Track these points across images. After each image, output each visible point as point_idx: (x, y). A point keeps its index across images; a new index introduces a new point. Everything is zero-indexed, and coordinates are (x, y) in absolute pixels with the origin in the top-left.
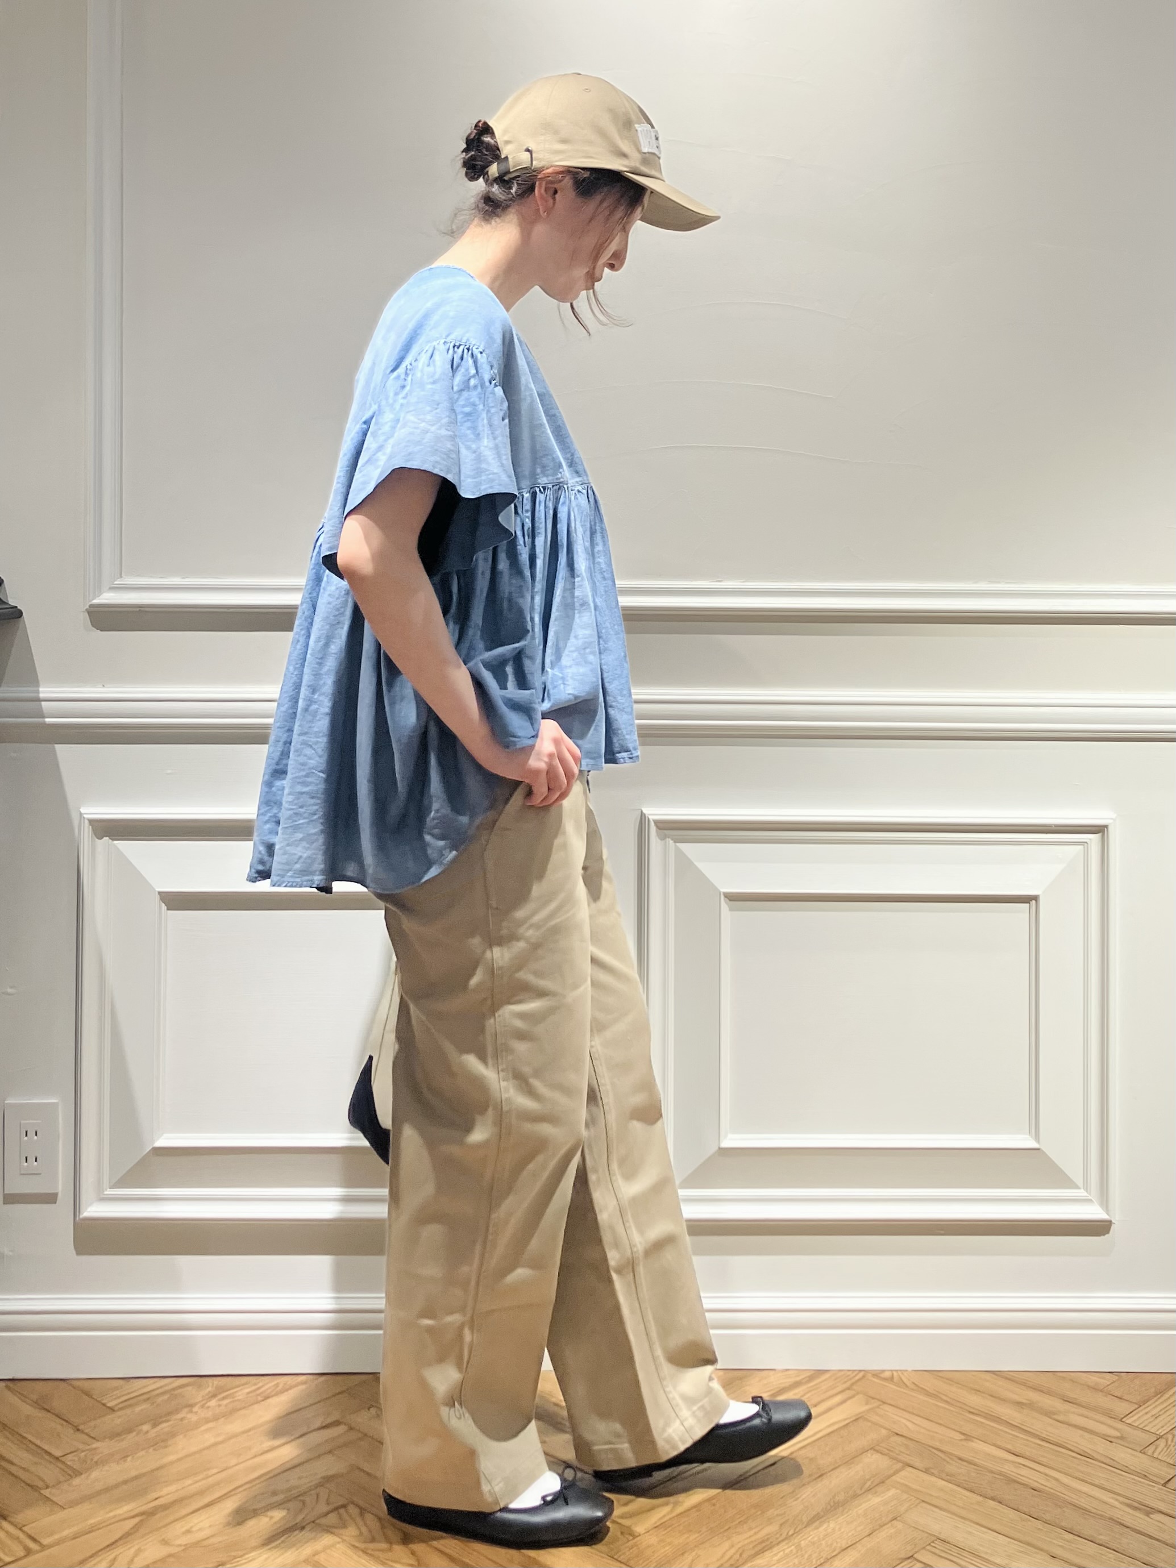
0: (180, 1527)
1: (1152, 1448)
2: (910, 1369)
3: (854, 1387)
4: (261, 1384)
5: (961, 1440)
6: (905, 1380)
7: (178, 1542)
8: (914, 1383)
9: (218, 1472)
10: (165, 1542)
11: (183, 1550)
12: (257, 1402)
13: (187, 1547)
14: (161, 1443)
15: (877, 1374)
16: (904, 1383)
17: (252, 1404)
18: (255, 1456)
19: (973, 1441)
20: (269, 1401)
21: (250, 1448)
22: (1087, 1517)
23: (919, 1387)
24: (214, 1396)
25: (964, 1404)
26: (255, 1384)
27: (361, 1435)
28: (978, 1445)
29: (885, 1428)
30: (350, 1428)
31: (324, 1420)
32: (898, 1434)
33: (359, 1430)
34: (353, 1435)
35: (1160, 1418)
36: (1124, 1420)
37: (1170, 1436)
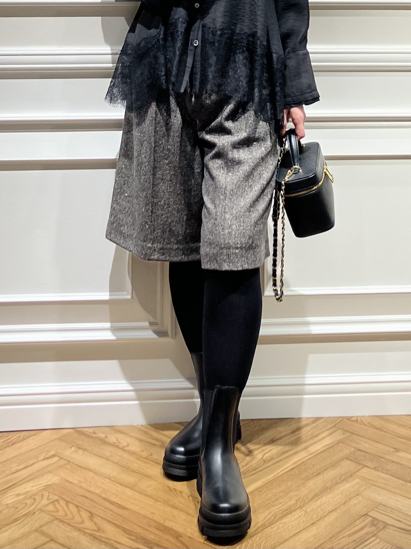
2: (366, 415)
3: (337, 426)
4: (10, 436)
5: (394, 452)
6: (364, 421)
8: (368, 423)
12: (9, 447)
15: (349, 419)
16: (363, 423)
18: (7, 476)
19: (400, 452)
20: (16, 445)
21: (4, 471)
23: (371, 424)
26: (7, 437)
27: (68, 462)
28: (402, 454)
29: (353, 447)
30: (61, 458)
31: (46, 454)
32: (360, 450)
33: (66, 460)
34: (62, 462)
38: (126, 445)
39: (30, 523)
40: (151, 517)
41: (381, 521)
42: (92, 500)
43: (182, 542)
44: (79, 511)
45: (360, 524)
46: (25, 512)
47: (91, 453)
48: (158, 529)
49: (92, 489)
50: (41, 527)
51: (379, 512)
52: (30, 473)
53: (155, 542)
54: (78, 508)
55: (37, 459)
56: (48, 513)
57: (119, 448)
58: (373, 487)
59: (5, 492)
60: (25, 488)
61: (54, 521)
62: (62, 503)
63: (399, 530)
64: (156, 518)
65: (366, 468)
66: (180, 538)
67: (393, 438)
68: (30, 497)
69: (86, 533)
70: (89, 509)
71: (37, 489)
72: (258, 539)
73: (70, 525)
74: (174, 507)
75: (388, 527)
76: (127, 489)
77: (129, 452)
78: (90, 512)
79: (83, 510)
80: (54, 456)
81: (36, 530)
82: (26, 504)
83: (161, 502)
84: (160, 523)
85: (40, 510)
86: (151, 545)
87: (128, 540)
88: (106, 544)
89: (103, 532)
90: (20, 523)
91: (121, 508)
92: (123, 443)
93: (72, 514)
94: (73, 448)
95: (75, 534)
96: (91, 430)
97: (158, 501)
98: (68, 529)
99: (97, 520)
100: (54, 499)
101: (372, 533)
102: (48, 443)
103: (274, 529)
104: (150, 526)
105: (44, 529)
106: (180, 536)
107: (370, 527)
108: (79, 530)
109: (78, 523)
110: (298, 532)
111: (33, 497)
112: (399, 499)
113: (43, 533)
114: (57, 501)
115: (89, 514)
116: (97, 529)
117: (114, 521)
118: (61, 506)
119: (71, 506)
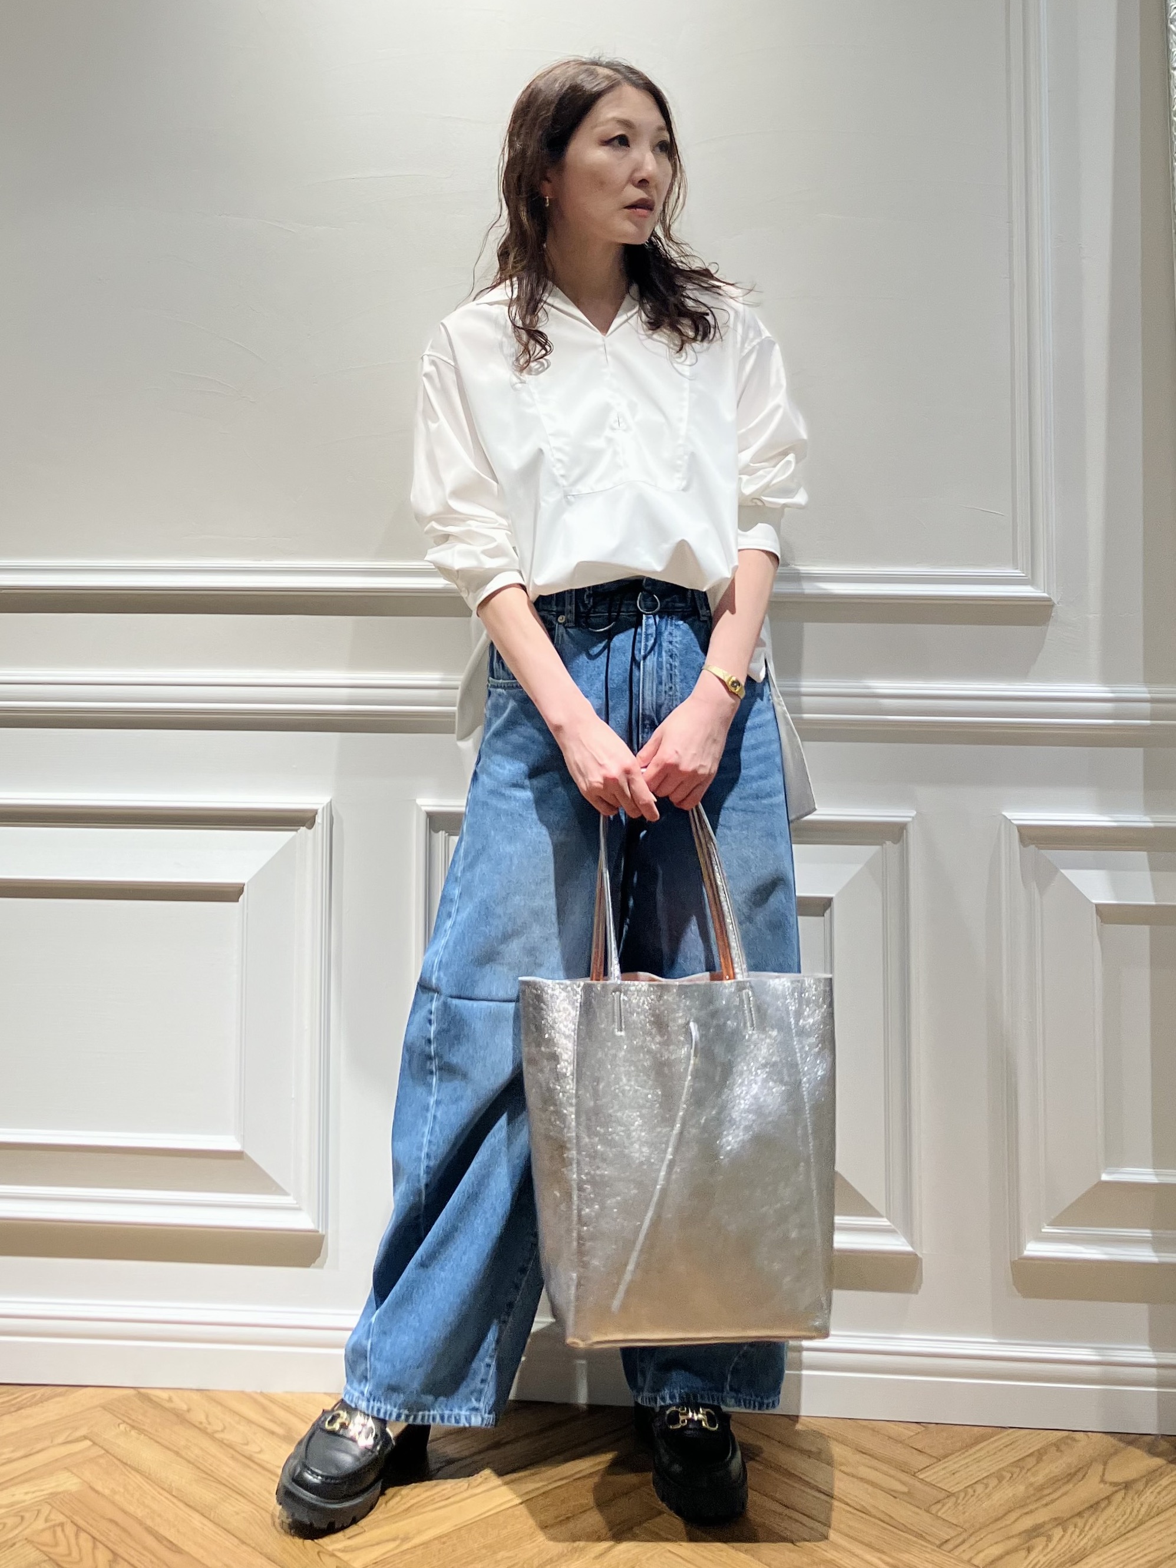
1: (939, 1506)
27: (104, 1452)
30: (95, 1444)
33: (102, 1447)
34: (95, 1452)
35: (957, 1475)
36: (916, 1475)
37: (962, 1495)
38: (220, 1428)
42: (125, 1530)
49: (132, 1509)
54: (95, 1543)
55: (52, 1441)
56: (38, 1546)
57: (207, 1433)
62: (70, 1530)
68: (14, 1514)
76: (196, 1516)
77: (221, 1442)
79: (101, 1547)
80: (84, 1438)
85: (26, 1539)
92: (217, 1426)
94: (124, 1427)
96: (164, 1395)
100: (58, 1521)
111: (18, 1514)
114: (61, 1525)
118: (65, 1534)
119: (83, 1537)
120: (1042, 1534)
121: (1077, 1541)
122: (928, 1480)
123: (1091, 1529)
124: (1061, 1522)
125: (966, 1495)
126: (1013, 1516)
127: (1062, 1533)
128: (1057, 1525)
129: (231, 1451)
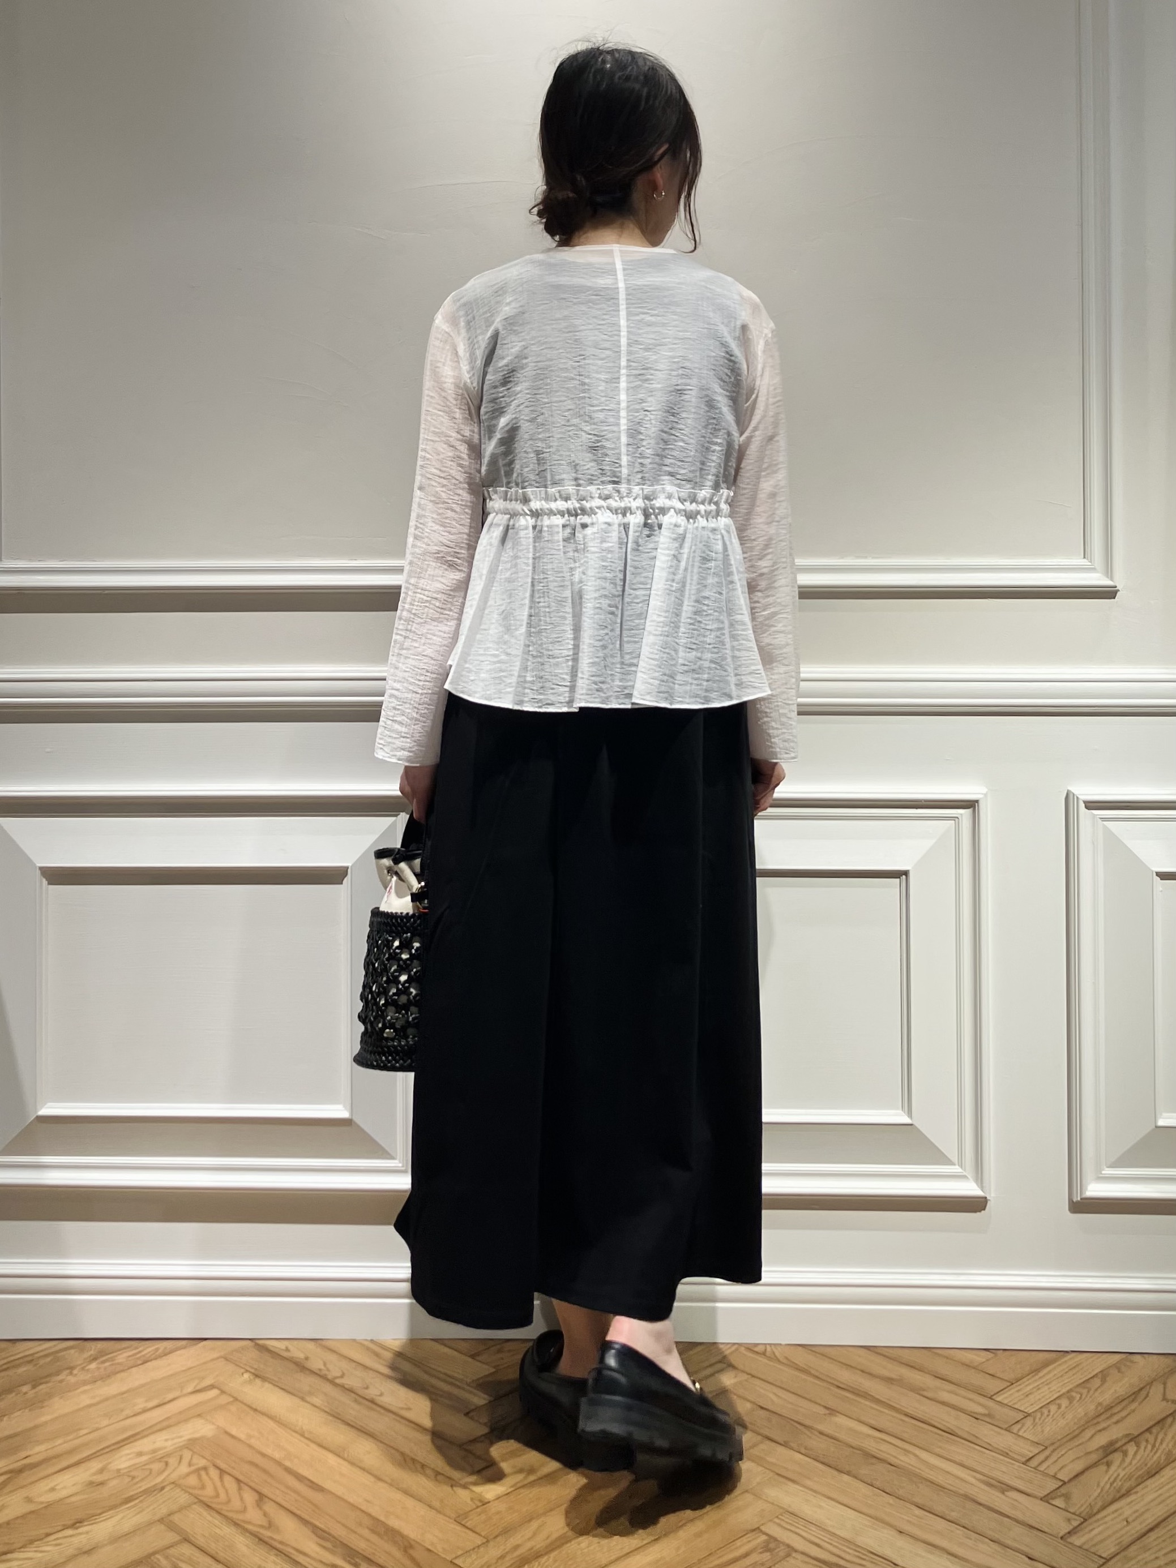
0: (44, 1486)
1: (1019, 1426)
2: (783, 1343)
3: (726, 1361)
4: (141, 1348)
5: (825, 1415)
6: (777, 1354)
7: (43, 1499)
8: (786, 1358)
9: (90, 1433)
10: (29, 1500)
11: (46, 1507)
12: (136, 1366)
13: (49, 1505)
14: (36, 1404)
15: (751, 1347)
16: (775, 1356)
17: (132, 1367)
18: (126, 1418)
19: (836, 1416)
20: (149, 1363)
21: (122, 1410)
22: (941, 1493)
23: (791, 1361)
24: (95, 1359)
25: (835, 1379)
26: (136, 1348)
27: (231, 1399)
28: (840, 1420)
29: (751, 1402)
30: (223, 1392)
31: (198, 1384)
32: (762, 1408)
33: (230, 1395)
34: (224, 1399)
35: (1031, 1397)
36: (994, 1397)
37: (1039, 1415)
38: (339, 1374)
39: (151, 1508)
40: (363, 1508)
41: (784, 1543)
42: (265, 1471)
43: (413, 1559)
44: (240, 1489)
45: (743, 1546)
46: (149, 1486)
47: (274, 1385)
48: (373, 1531)
49: (269, 1451)
50: (169, 1515)
51: (782, 1527)
52: (166, 1416)
53: (365, 1554)
54: (239, 1484)
55: (181, 1391)
56: (185, 1489)
57: (328, 1380)
58: (776, 1477)
59: (119, 1448)
60: (154, 1443)
61: (194, 1506)
62: (214, 1473)
63: (815, 1562)
64: (375, 1511)
65: (768, 1442)
66: (411, 1552)
67: (829, 1388)
68: (160, 1459)
69: (247, 1530)
70: (257, 1488)
71: (175, 1444)
72: (551, 1560)
73: (219, 1513)
74: (406, 1492)
75: (794, 1554)
76: (330, 1456)
77: (342, 1387)
78: (257, 1492)
79: (246, 1488)
80: (212, 1387)
81: (161, 1521)
82: (151, 1470)
83: (386, 1482)
84: (378, 1520)
85: (173, 1483)
86: (357, 1560)
87: (318, 1549)
88: (280, 1552)
89: (278, 1530)
90: (135, 1505)
91: (313, 1488)
92: (334, 1372)
93: (227, 1491)
94: (246, 1376)
95: (227, 1531)
96: (281, 1345)
97: (379, 1479)
98: (217, 1522)
99: (269, 1507)
100: (200, 1465)
101: (763, 1564)
102: (205, 1363)
103: (583, 1545)
104: (360, 1524)
105: (176, 1518)
106: (411, 1547)
107: (761, 1553)
108: (236, 1524)
109: (237, 1512)
110: (628, 1553)
111: (163, 1459)
112: (823, 1504)
113: (172, 1527)
114: (205, 1469)
115: (256, 1496)
116: (267, 1525)
117: (298, 1512)
118: (210, 1477)
119: (227, 1479)
120: (1115, 1451)
121: (1151, 1454)
122: (1005, 1402)
123: (1161, 1443)
124: (1134, 1439)
125: (1042, 1415)
126: (1088, 1434)
127: (1135, 1448)
128: (1129, 1442)
129: (353, 1395)
